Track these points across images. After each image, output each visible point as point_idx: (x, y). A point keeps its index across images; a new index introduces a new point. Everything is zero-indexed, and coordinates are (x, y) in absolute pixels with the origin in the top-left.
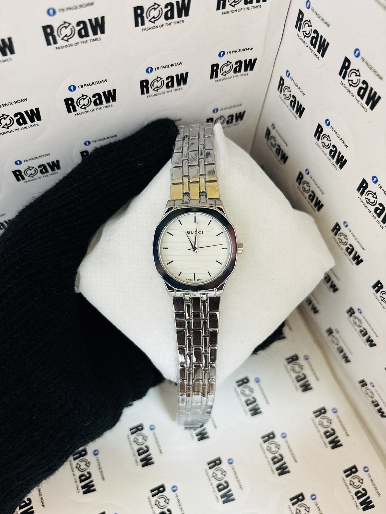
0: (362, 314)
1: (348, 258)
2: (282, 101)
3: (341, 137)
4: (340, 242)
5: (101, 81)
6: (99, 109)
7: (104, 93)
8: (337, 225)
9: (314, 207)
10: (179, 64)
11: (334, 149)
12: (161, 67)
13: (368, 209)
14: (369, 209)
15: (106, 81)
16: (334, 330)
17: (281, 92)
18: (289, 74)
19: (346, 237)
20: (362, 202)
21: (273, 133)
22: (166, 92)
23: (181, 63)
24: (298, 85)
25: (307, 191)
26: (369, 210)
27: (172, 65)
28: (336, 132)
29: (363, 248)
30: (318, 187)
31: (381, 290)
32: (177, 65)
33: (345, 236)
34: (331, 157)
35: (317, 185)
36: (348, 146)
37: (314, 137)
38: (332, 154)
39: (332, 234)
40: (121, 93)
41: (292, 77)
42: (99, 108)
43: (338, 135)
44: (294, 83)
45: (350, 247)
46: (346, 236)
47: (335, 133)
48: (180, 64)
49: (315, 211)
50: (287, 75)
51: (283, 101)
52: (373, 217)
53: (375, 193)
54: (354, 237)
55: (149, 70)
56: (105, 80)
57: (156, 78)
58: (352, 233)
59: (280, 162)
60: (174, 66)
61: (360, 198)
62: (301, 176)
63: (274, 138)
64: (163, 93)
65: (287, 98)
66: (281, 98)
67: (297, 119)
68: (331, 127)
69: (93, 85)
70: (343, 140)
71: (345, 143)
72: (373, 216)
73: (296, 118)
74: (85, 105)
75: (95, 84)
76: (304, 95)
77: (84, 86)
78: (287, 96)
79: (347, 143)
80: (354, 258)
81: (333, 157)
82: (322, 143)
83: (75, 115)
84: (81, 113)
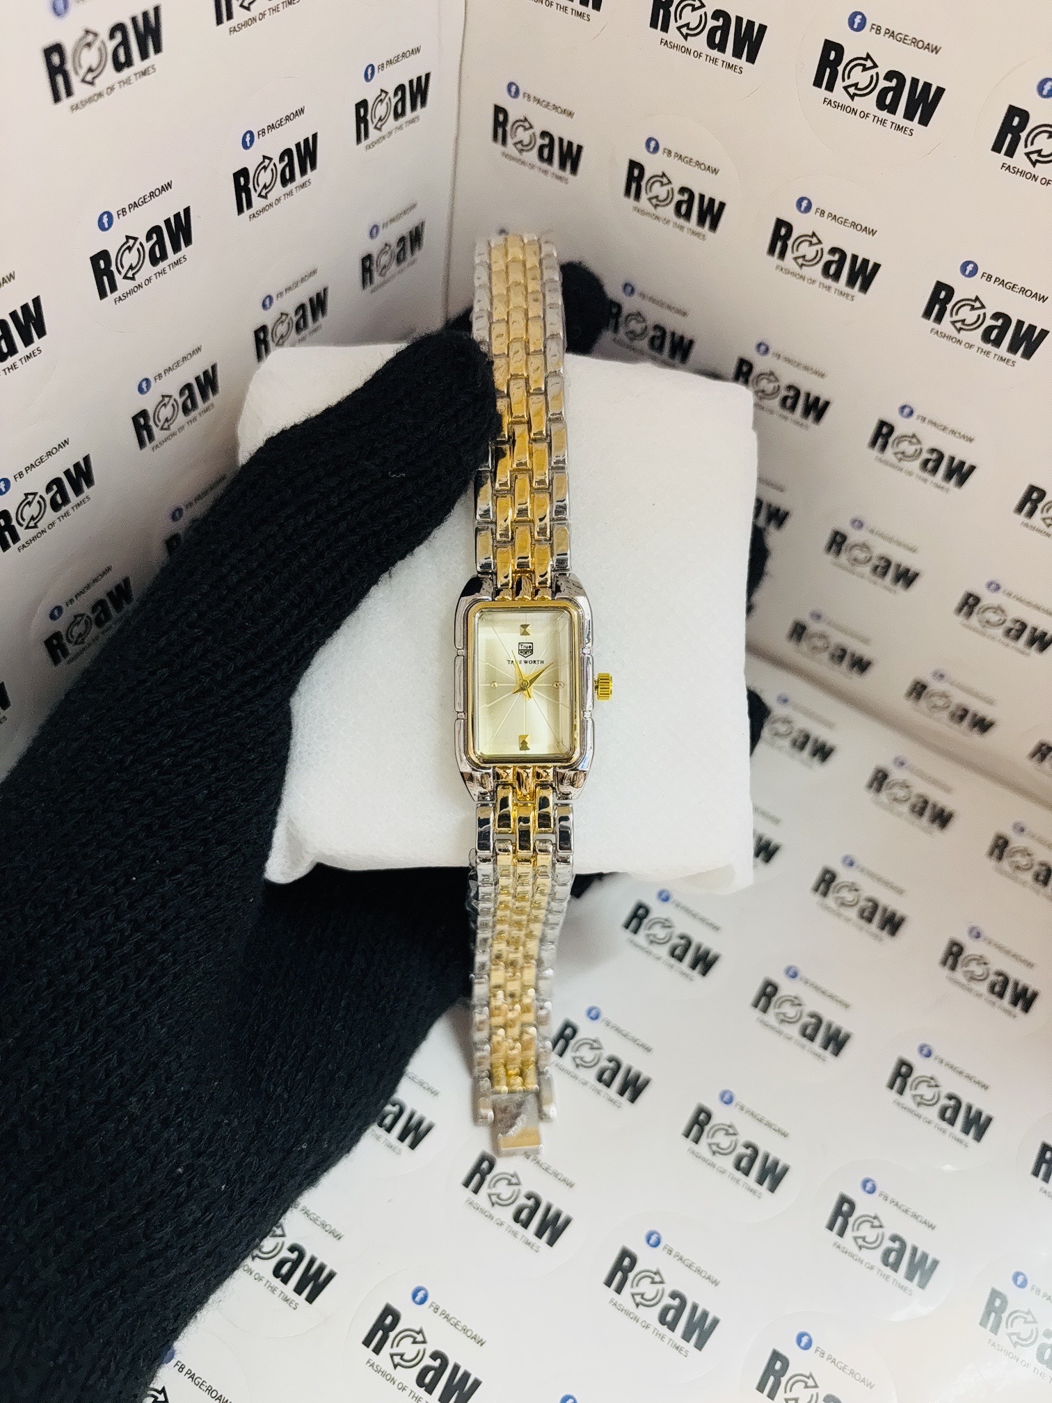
0: (865, 528)
1: (792, 420)
2: (510, 164)
3: (695, 161)
4: (761, 398)
5: (161, 189)
6: (161, 275)
7: (168, 222)
9: (669, 360)
10: (298, 112)
11: (686, 195)
13: (806, 280)
15: (170, 185)
16: (805, 618)
17: (504, 142)
18: (517, 88)
19: (772, 378)
20: (789, 273)
22: (283, 198)
24: (547, 103)
25: (641, 334)
26: (810, 281)
28: (681, 155)
29: (822, 374)
30: (669, 308)
31: (891, 440)
33: (768, 377)
34: (682, 219)
35: (662, 305)
36: (718, 170)
37: (626, 199)
38: (683, 211)
40: (199, 218)
41: (528, 92)
42: (161, 271)
43: (686, 159)
44: (536, 102)
45: (790, 391)
46: (771, 373)
47: (679, 158)
50: (513, 94)
51: (518, 160)
53: (813, 232)
54: (793, 362)
56: (167, 185)
57: (262, 159)
58: (785, 359)
61: (780, 268)
64: (277, 202)
65: (525, 147)
66: (510, 155)
67: (567, 183)
68: (664, 152)
69: (145, 203)
70: (702, 164)
71: (709, 167)
72: (824, 286)
73: (565, 180)
74: (133, 266)
75: (149, 198)
76: (571, 117)
77: (127, 209)
78: (526, 142)
79: (714, 166)
80: (806, 413)
81: (687, 216)
82: (650, 199)
83: (115, 301)
84: (125, 295)
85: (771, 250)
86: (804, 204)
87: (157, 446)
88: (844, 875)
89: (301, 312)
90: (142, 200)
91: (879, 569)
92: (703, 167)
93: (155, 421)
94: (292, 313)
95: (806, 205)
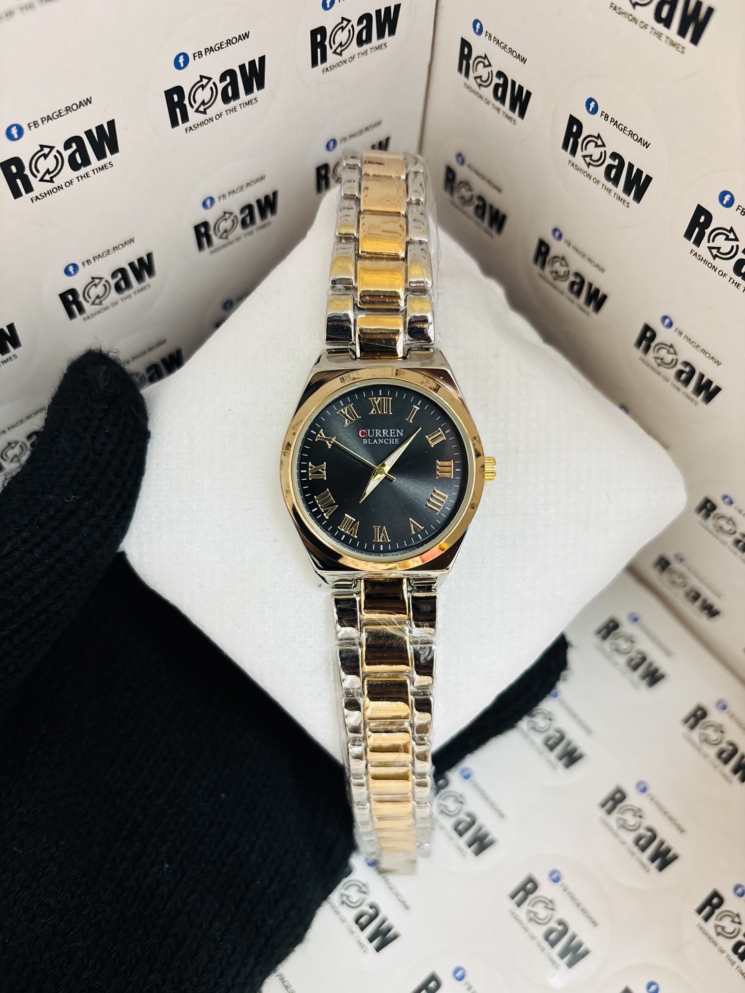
0: (734, 505)
1: (683, 393)
2: (472, 95)
3: (628, 130)
4: (659, 365)
5: (78, 104)
6: (83, 178)
7: (89, 133)
8: (647, 328)
9: (585, 307)
10: (242, 37)
11: (617, 161)
12: (205, 50)
13: (717, 271)
14: (720, 271)
15: (89, 101)
16: (670, 556)
17: (467, 75)
18: (481, 26)
19: (671, 350)
20: (702, 259)
21: (462, 173)
22: (224, 114)
23: (247, 35)
24: (505, 45)
25: (563, 277)
26: (721, 273)
27: (229, 42)
28: (617, 122)
29: (718, 361)
30: (590, 260)
32: (239, 39)
33: (668, 348)
34: (611, 183)
35: (584, 256)
36: (649, 144)
37: (563, 151)
38: (612, 176)
39: (638, 353)
40: (126, 129)
41: (489, 32)
42: (83, 176)
43: (621, 126)
44: (495, 42)
45: (686, 367)
46: (671, 346)
47: (614, 124)
48: (246, 37)
49: (588, 314)
50: (477, 31)
51: (477, 94)
52: (734, 284)
53: (732, 228)
54: (692, 342)
55: (180, 61)
56: (86, 100)
57: (199, 79)
58: (686, 337)
59: (488, 233)
60: (233, 43)
61: (694, 253)
62: (543, 249)
63: (466, 184)
64: (217, 117)
65: (482, 83)
66: (470, 88)
67: (515, 124)
68: (602, 114)
69: (61, 116)
70: (635, 134)
71: (641, 139)
72: (733, 282)
73: (513, 122)
74: (51, 170)
75: (66, 112)
76: (524, 63)
77: (40, 122)
78: (484, 78)
79: (646, 139)
80: (698, 390)
81: (616, 181)
82: (584, 157)
83: (32, 200)
84: (44, 195)
85: (688, 235)
86: (727, 198)
87: (88, 318)
88: (634, 799)
89: (247, 212)
90: (58, 113)
91: (741, 544)
92: (635, 137)
93: (84, 297)
94: (237, 212)
95: (728, 199)
